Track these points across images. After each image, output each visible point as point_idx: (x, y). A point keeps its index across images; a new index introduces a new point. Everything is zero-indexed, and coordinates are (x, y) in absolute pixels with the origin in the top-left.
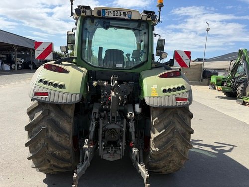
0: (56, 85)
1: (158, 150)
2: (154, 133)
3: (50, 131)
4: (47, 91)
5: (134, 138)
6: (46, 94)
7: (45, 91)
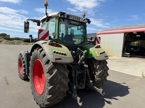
0: (63, 54)
1: (100, 79)
2: (97, 72)
3: (62, 79)
4: (61, 57)
5: (89, 76)
6: (60, 59)
7: (59, 57)
